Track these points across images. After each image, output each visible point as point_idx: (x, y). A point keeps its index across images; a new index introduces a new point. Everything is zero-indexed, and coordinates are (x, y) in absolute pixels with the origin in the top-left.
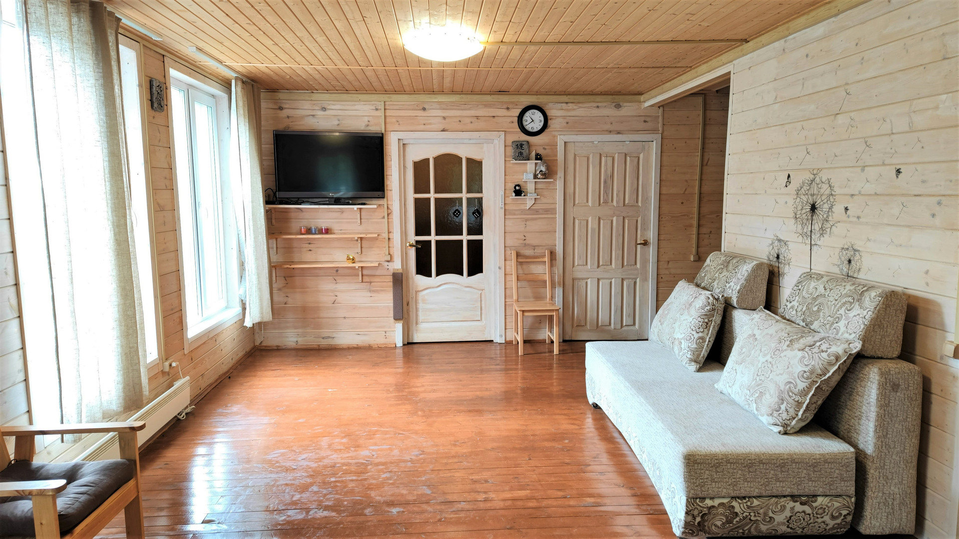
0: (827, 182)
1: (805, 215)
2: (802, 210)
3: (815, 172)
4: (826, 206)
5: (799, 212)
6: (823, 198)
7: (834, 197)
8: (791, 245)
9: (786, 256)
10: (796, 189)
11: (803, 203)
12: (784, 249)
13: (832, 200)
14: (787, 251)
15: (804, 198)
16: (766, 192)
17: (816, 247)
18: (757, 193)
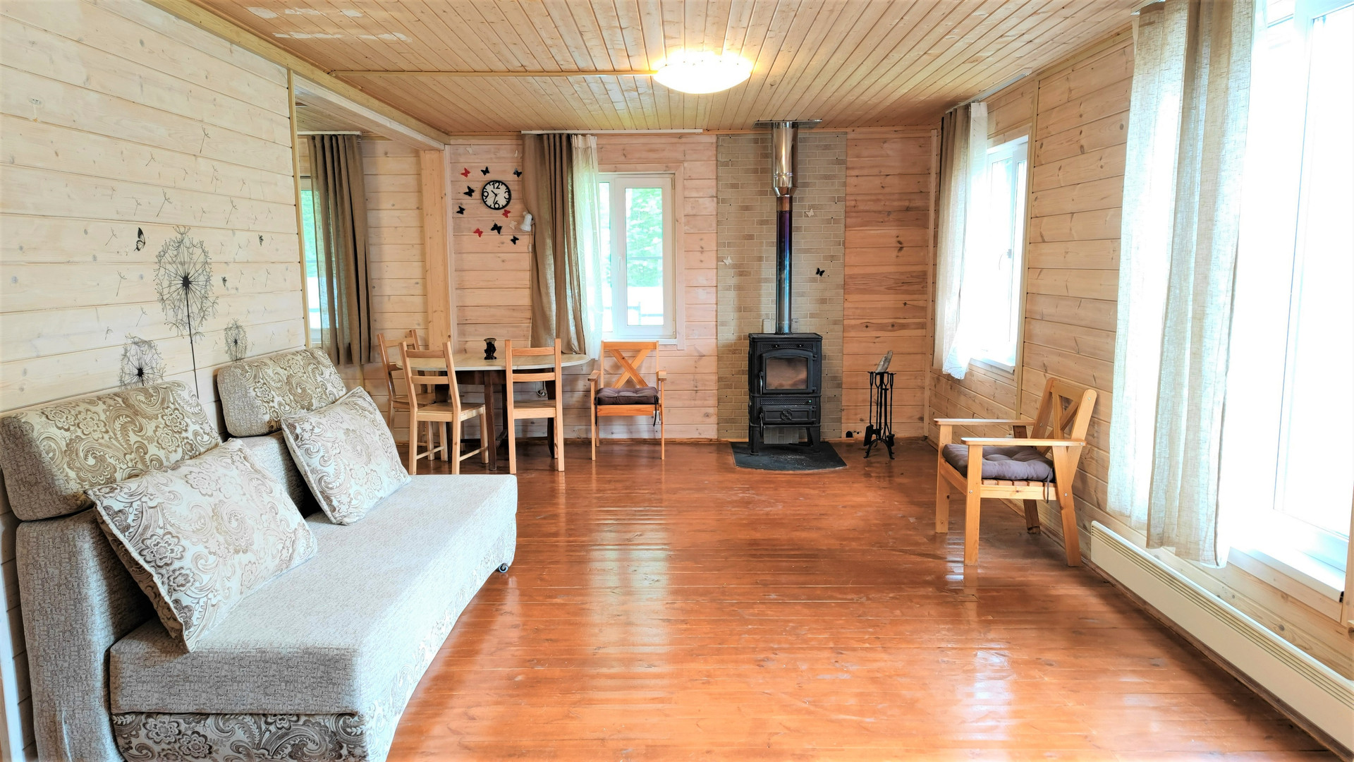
0: (199, 245)
1: (176, 293)
2: (170, 286)
3: (182, 230)
4: (202, 278)
5: (166, 291)
6: (198, 266)
7: (210, 266)
8: (160, 346)
9: (154, 366)
10: (157, 254)
11: (169, 276)
12: (150, 355)
13: (208, 270)
14: (155, 356)
15: (172, 268)
16: (95, 258)
17: (198, 337)
18: (71, 260)
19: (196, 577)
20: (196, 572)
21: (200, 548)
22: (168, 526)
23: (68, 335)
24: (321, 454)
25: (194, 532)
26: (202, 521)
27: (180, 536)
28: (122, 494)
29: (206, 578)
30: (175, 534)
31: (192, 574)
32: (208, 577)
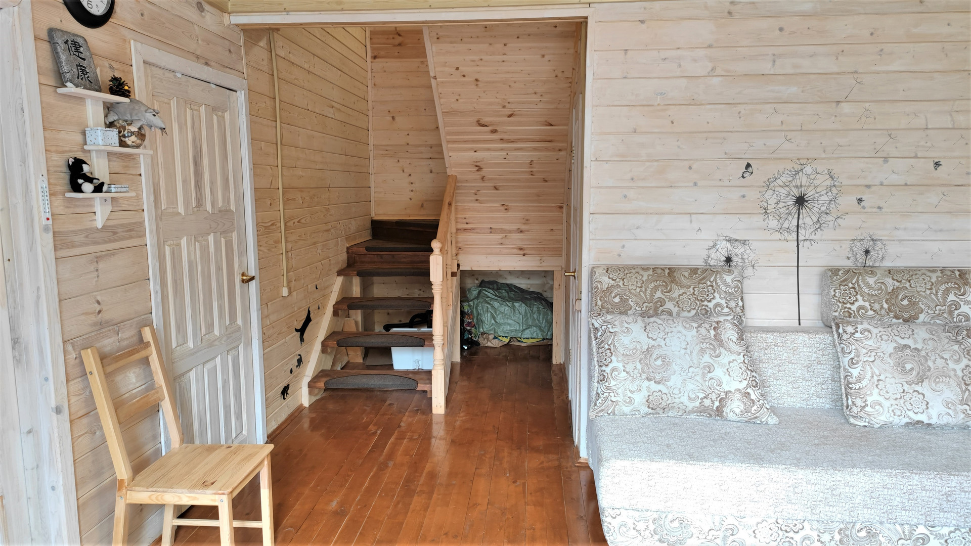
0: (826, 172)
1: (785, 209)
2: (778, 203)
3: (802, 162)
4: (824, 199)
5: (771, 206)
6: (819, 189)
7: (839, 189)
8: (754, 244)
10: (766, 179)
11: (779, 196)
13: (835, 192)
14: (747, 252)
15: (783, 191)
16: (695, 184)
17: (807, 243)
18: (673, 185)
19: (608, 380)
20: (609, 377)
21: (620, 366)
22: (612, 346)
23: (661, 229)
24: (852, 356)
25: (623, 355)
26: (634, 351)
27: (614, 353)
28: (600, 319)
29: (613, 383)
30: (612, 351)
31: (607, 377)
32: (615, 383)
